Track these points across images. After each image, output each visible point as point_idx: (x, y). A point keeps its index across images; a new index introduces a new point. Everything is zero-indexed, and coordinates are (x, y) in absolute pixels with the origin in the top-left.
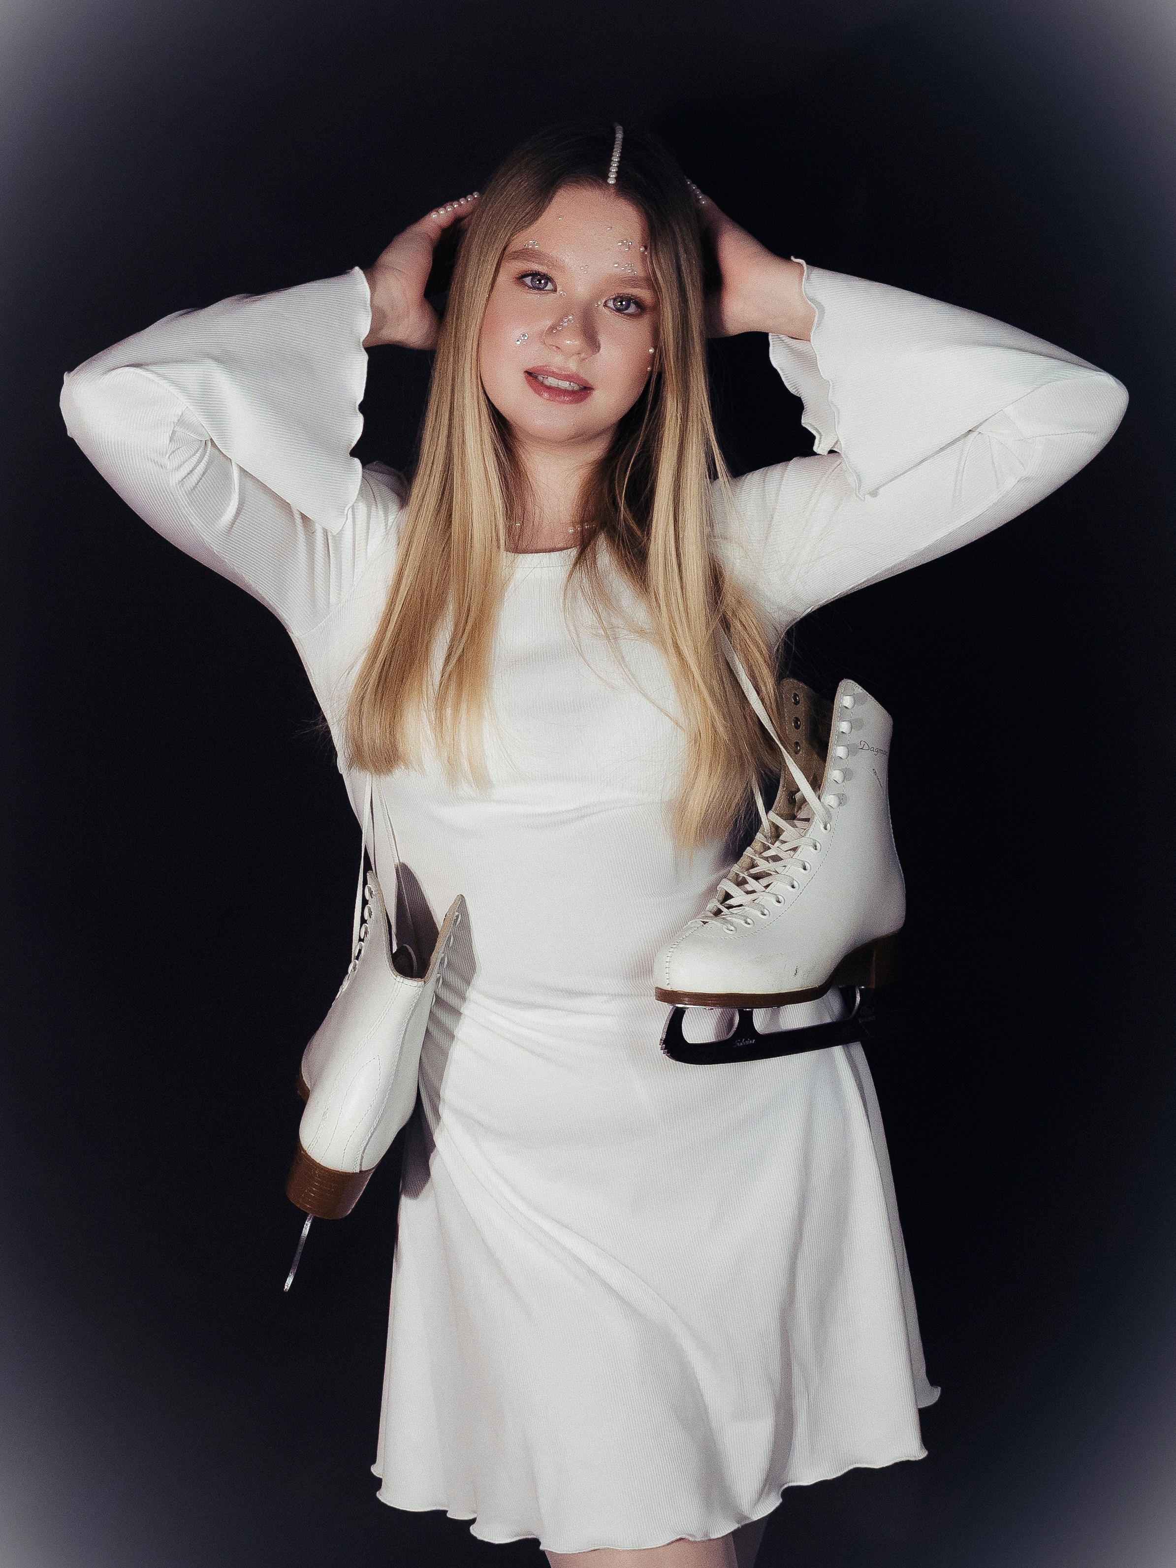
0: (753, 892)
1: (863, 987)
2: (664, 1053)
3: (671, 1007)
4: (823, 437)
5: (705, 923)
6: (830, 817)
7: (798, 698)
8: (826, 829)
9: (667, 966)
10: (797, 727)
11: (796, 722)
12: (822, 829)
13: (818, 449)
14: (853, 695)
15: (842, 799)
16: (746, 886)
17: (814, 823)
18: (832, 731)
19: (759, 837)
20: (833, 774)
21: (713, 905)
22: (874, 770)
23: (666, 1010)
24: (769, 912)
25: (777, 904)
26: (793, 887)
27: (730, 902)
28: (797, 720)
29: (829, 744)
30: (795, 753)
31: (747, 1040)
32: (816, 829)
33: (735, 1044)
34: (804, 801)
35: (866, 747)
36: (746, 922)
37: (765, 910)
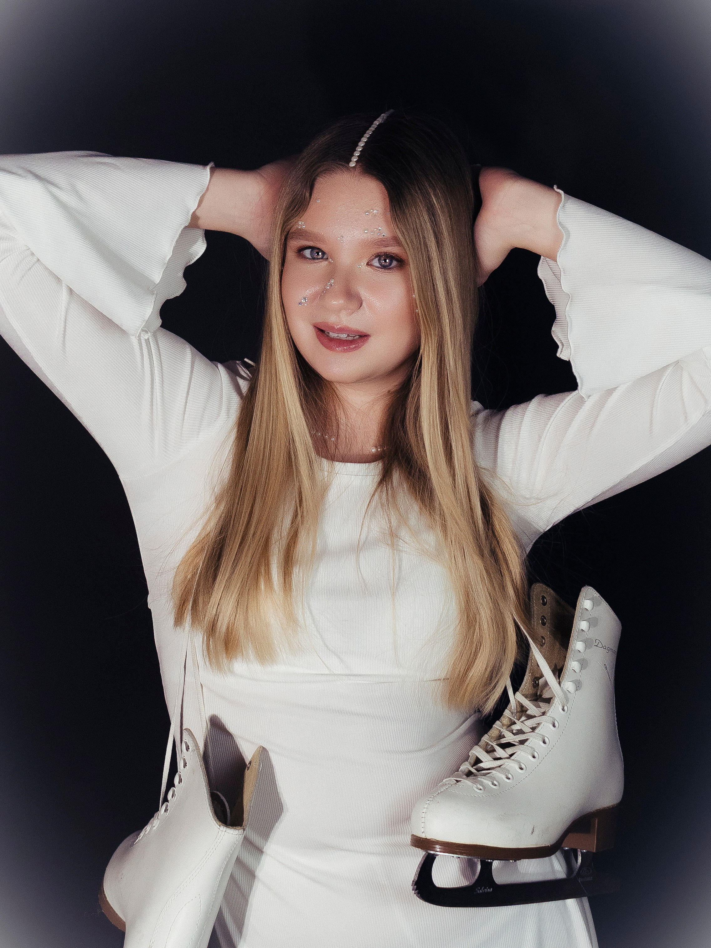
0: (500, 759)
1: (585, 851)
2: (415, 894)
3: (424, 853)
4: (564, 347)
5: (457, 781)
6: (567, 700)
7: (545, 600)
8: (563, 710)
9: (423, 817)
10: (544, 624)
11: (543, 620)
12: (561, 710)
13: (561, 356)
14: (592, 599)
15: (578, 685)
16: (495, 753)
17: (554, 705)
18: (573, 628)
19: (507, 713)
20: (572, 665)
21: (465, 767)
22: (605, 665)
23: (419, 855)
24: (513, 777)
25: (520, 771)
26: (534, 757)
27: (481, 765)
28: (543, 618)
29: (571, 639)
30: (541, 645)
31: (486, 888)
32: (555, 709)
33: (476, 891)
34: (546, 684)
35: (600, 645)
36: (493, 784)
37: (509, 775)
